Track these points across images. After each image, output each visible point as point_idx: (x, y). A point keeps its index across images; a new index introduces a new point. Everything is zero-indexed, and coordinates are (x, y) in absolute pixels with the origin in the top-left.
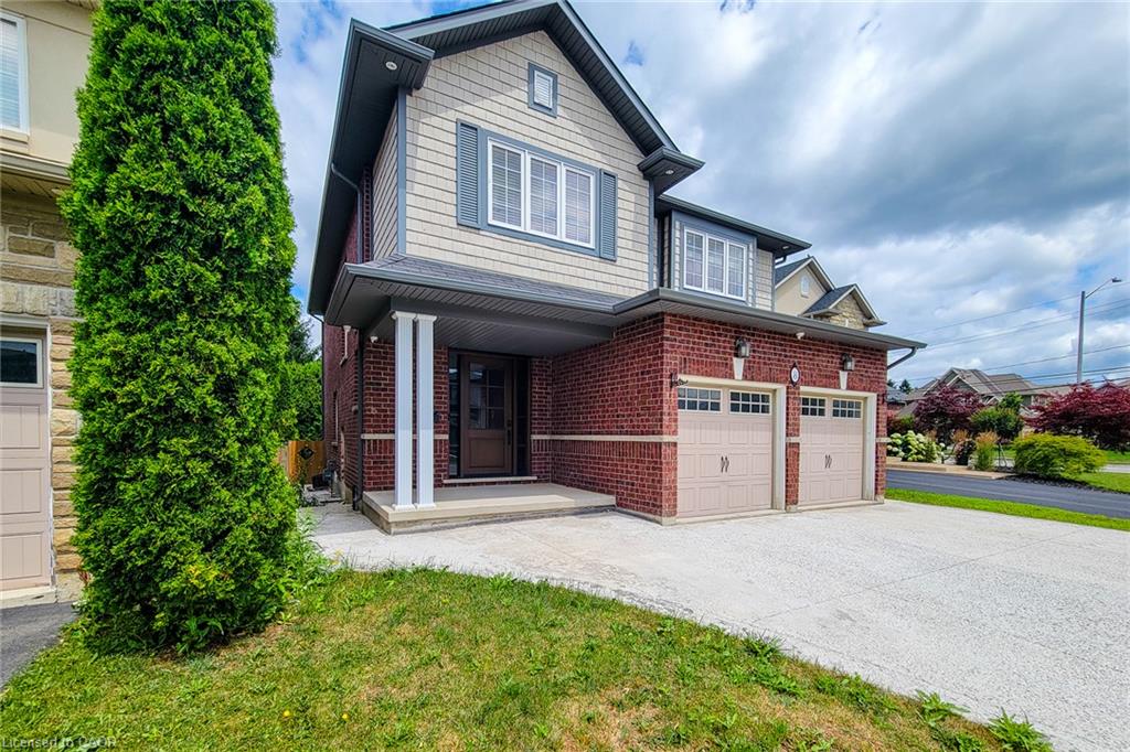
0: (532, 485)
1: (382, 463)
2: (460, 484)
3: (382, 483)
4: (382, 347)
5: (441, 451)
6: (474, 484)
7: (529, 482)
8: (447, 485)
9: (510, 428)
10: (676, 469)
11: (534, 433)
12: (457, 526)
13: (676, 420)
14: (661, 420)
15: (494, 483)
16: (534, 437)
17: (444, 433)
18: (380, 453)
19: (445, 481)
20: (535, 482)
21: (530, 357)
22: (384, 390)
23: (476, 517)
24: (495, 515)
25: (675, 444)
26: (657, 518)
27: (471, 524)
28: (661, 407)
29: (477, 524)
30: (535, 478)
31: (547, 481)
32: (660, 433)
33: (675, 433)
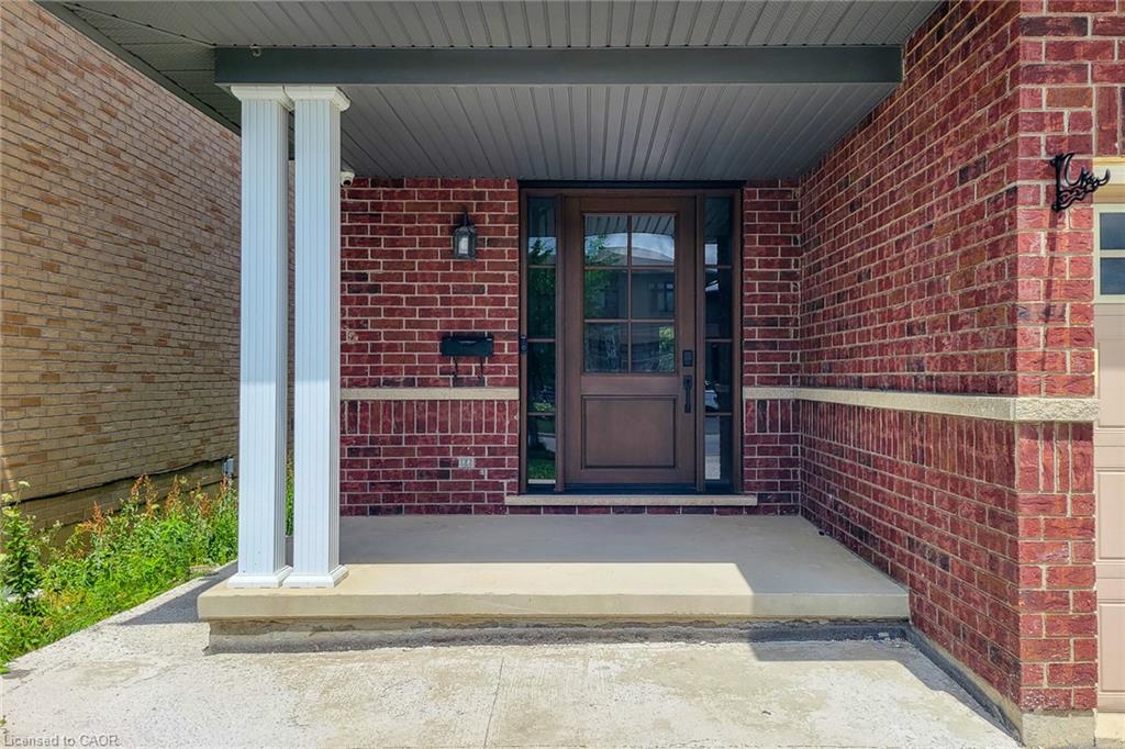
0: (744, 518)
1: (367, 452)
2: (549, 509)
3: (367, 499)
4: (370, 195)
5: (501, 428)
6: (585, 509)
7: (736, 510)
8: (515, 509)
9: (690, 371)
10: (1088, 528)
11: (751, 383)
12: (381, 644)
13: (1083, 338)
14: (1011, 340)
15: (637, 509)
16: (752, 393)
17: (509, 384)
18: (363, 429)
19: (509, 500)
20: (751, 510)
21: (738, 184)
22: (375, 289)
23: (436, 622)
24: (492, 622)
25: (1083, 432)
26: (1009, 707)
27: (421, 642)
28: (1011, 290)
29: (436, 641)
30: (752, 501)
31: (787, 511)
32: (1008, 389)
33: (1081, 385)
